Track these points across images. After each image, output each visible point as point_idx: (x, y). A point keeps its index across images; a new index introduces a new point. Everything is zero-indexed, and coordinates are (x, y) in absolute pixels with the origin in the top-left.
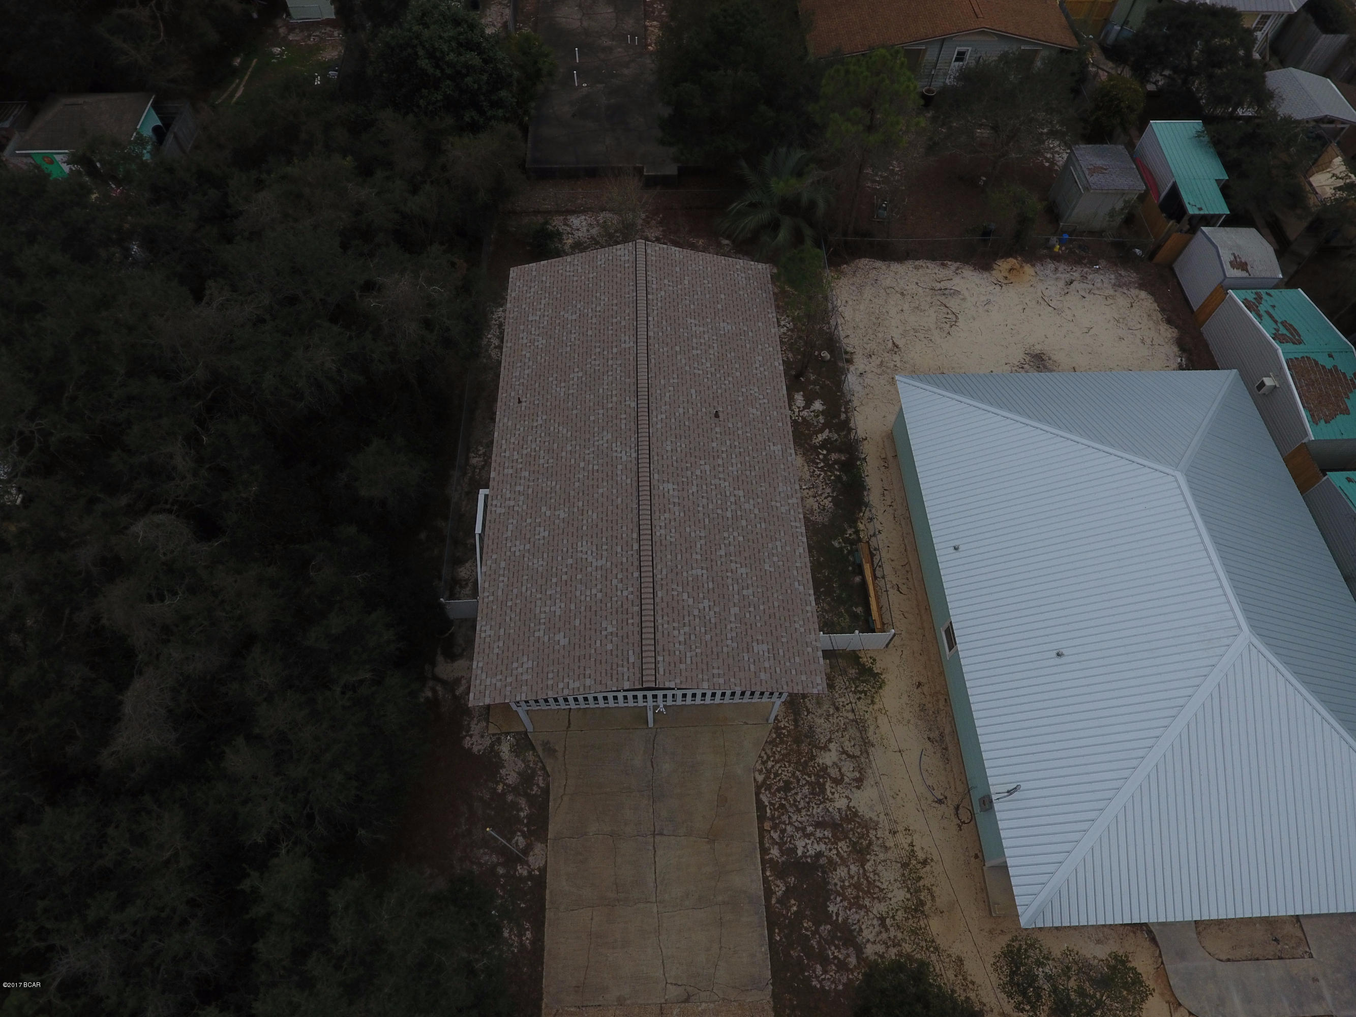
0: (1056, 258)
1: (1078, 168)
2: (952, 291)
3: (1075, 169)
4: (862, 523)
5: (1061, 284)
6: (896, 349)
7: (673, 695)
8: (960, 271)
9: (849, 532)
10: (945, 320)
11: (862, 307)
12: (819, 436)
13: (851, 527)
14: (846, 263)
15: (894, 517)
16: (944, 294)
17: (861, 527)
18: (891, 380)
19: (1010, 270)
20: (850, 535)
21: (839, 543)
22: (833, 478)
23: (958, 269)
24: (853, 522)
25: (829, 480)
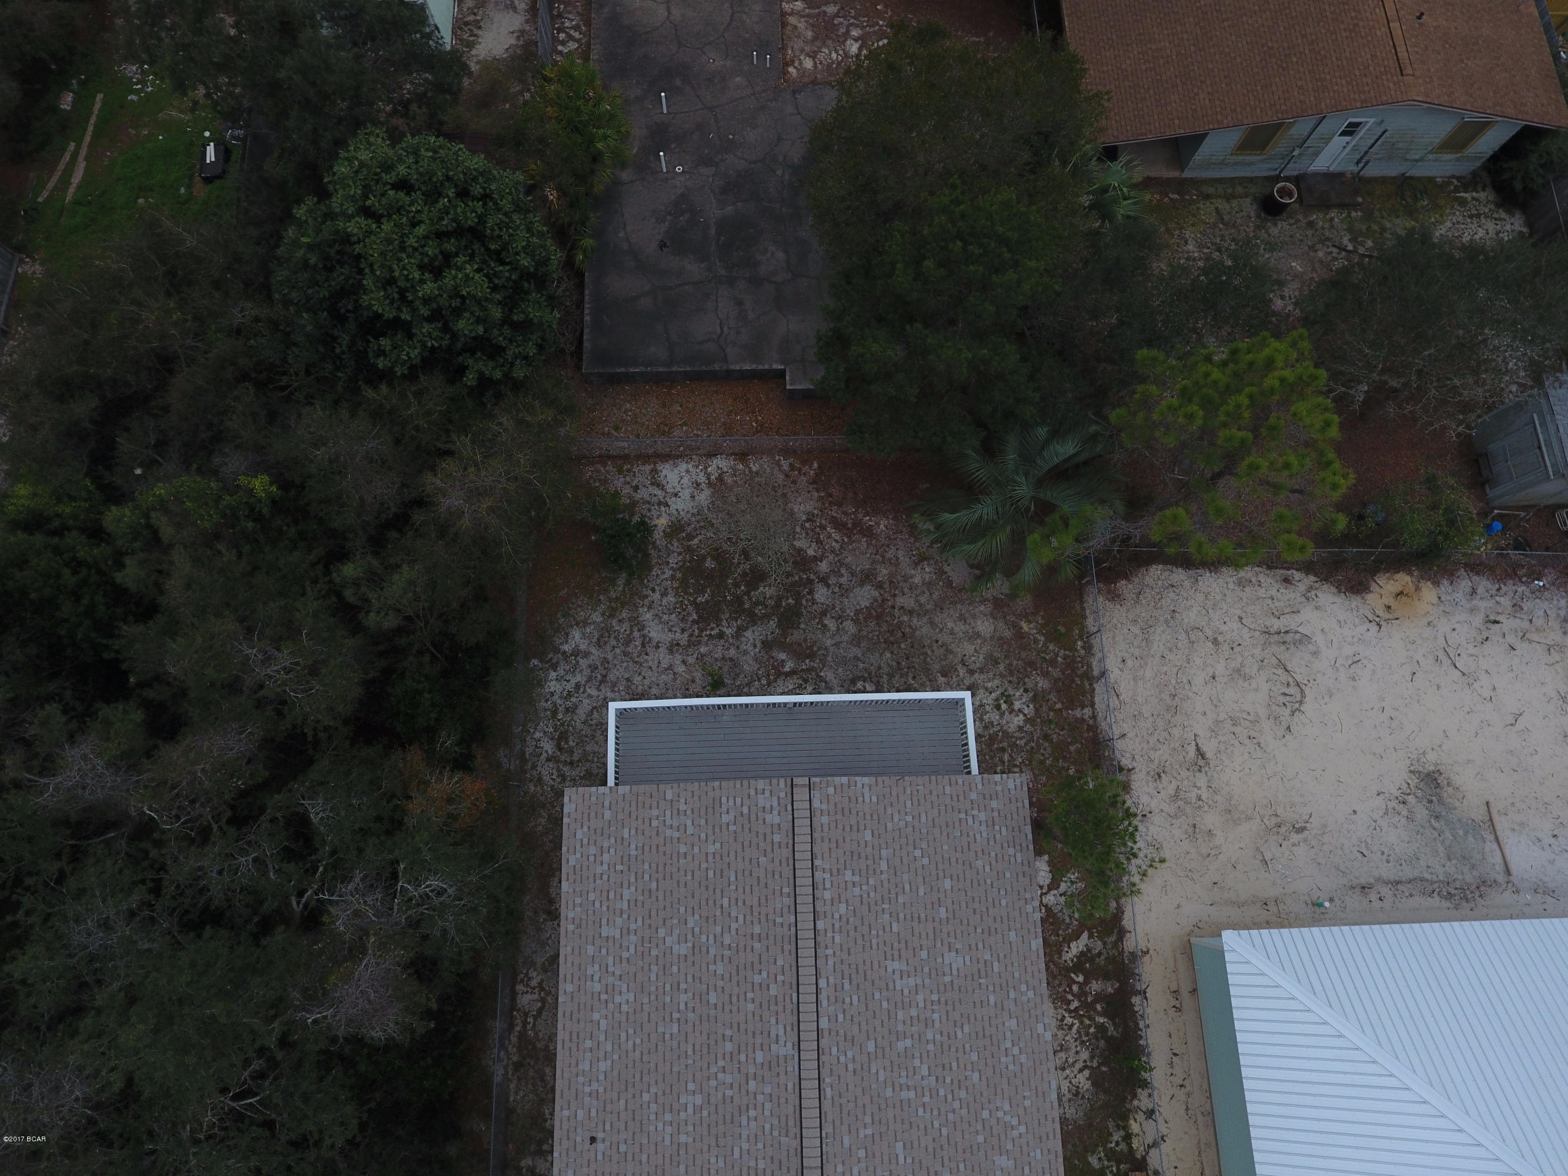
0: (1476, 567)
2: (1298, 636)
4: (1135, 1120)
5: (1478, 620)
6: (1201, 762)
8: (1313, 593)
9: (1116, 1137)
10: (1282, 699)
11: (1149, 673)
12: (1073, 945)
13: (1118, 1128)
14: (1126, 577)
15: (1187, 1109)
16: (1284, 643)
17: (1135, 1127)
18: (1191, 830)
19: (1398, 595)
20: (1117, 1143)
21: (1100, 1159)
22: (1092, 1030)
23: (1310, 588)
24: (1122, 1117)
25: (1087, 1034)
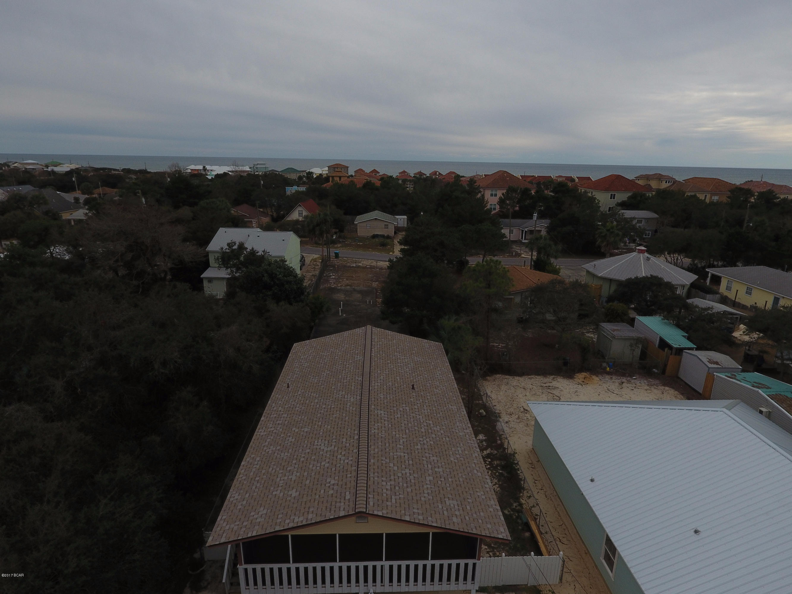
0: (608, 373)
1: (606, 330)
2: (553, 387)
3: (604, 332)
4: (523, 499)
5: (617, 384)
6: (526, 411)
7: (382, 566)
8: (555, 379)
9: (515, 505)
10: (552, 399)
11: (501, 393)
12: (485, 452)
13: (515, 502)
14: (489, 376)
15: (546, 496)
16: (549, 389)
17: (523, 502)
18: (526, 425)
19: (584, 378)
20: (516, 506)
21: (509, 511)
22: (497, 474)
23: (554, 378)
24: (517, 499)
25: (495, 475)
